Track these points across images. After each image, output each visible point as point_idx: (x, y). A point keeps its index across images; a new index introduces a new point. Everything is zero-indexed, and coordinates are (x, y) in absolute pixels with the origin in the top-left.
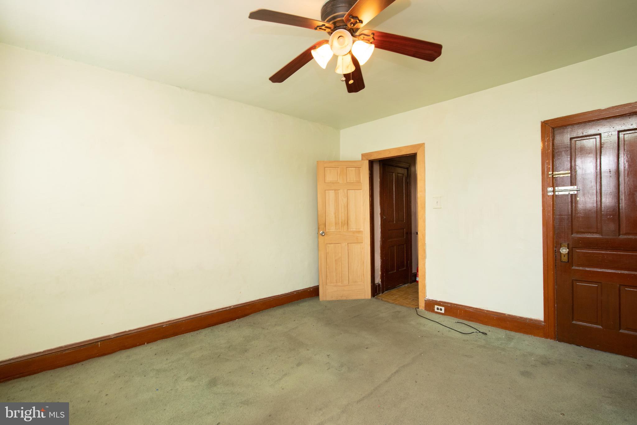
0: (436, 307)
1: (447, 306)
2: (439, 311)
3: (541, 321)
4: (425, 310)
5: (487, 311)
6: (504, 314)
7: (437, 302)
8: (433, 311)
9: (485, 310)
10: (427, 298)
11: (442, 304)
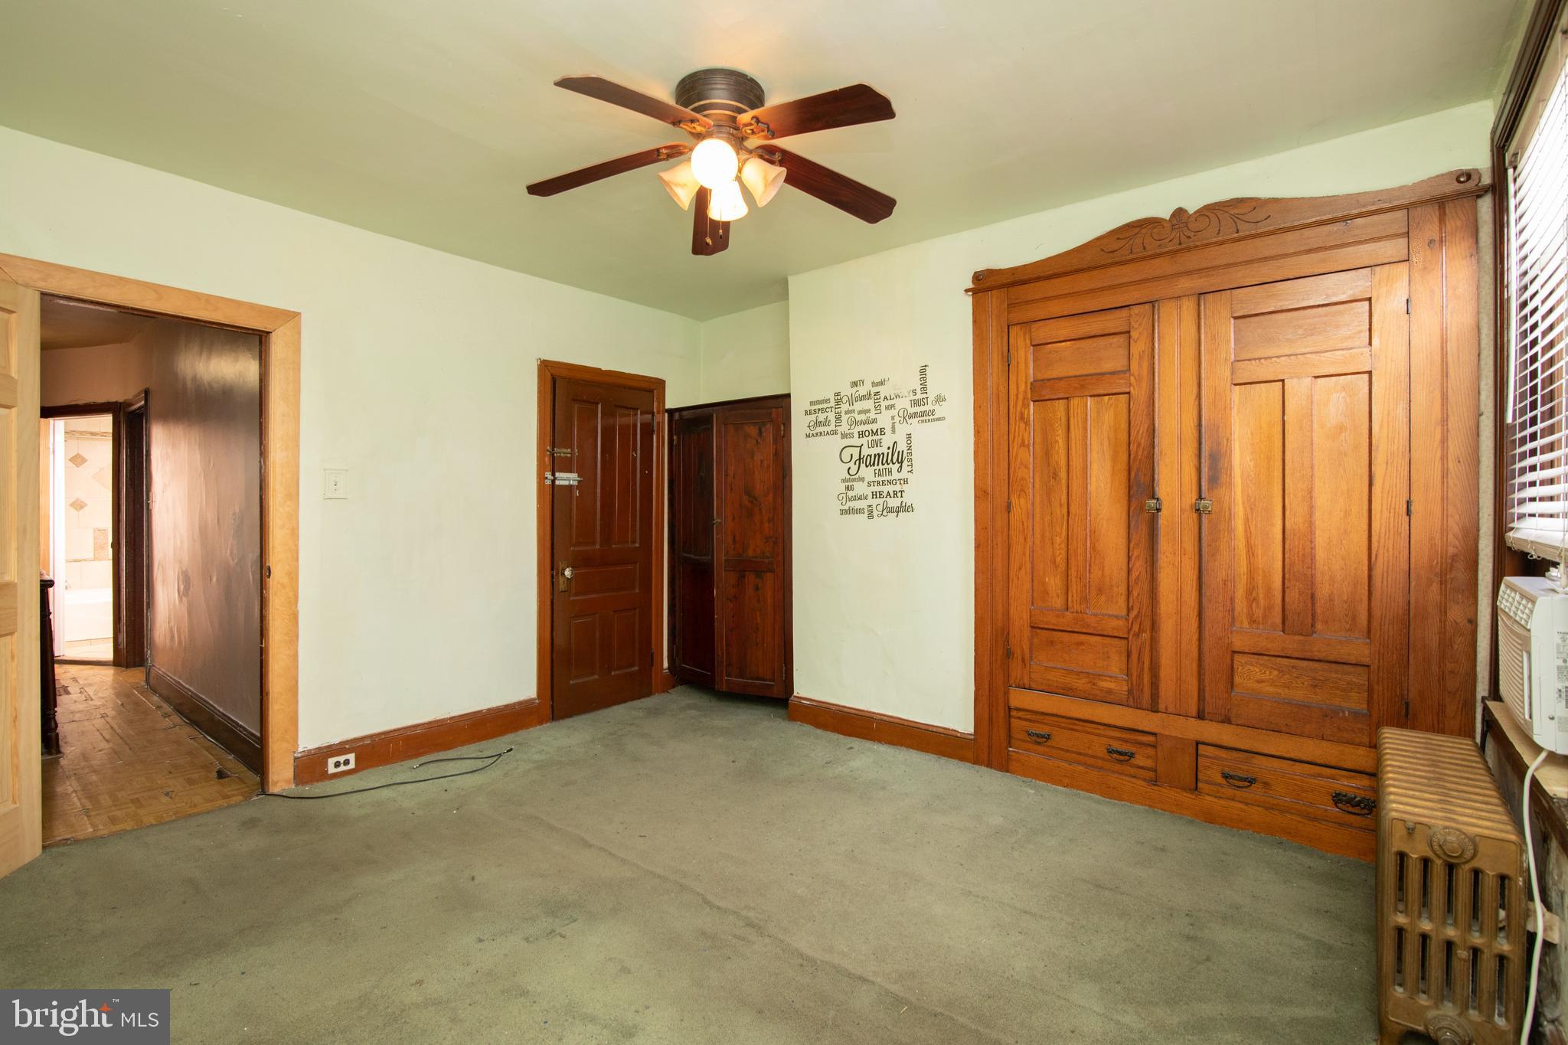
0: (331, 761)
1: (362, 746)
2: (342, 768)
3: (534, 699)
4: (297, 785)
5: (451, 718)
6: (480, 712)
7: (334, 747)
8: (325, 776)
9: (447, 719)
10: (300, 749)
11: (347, 746)
